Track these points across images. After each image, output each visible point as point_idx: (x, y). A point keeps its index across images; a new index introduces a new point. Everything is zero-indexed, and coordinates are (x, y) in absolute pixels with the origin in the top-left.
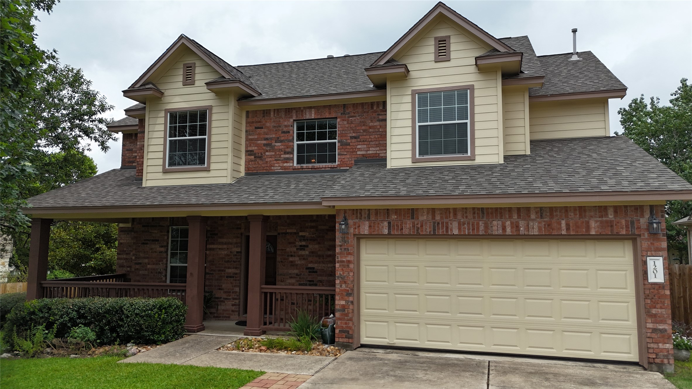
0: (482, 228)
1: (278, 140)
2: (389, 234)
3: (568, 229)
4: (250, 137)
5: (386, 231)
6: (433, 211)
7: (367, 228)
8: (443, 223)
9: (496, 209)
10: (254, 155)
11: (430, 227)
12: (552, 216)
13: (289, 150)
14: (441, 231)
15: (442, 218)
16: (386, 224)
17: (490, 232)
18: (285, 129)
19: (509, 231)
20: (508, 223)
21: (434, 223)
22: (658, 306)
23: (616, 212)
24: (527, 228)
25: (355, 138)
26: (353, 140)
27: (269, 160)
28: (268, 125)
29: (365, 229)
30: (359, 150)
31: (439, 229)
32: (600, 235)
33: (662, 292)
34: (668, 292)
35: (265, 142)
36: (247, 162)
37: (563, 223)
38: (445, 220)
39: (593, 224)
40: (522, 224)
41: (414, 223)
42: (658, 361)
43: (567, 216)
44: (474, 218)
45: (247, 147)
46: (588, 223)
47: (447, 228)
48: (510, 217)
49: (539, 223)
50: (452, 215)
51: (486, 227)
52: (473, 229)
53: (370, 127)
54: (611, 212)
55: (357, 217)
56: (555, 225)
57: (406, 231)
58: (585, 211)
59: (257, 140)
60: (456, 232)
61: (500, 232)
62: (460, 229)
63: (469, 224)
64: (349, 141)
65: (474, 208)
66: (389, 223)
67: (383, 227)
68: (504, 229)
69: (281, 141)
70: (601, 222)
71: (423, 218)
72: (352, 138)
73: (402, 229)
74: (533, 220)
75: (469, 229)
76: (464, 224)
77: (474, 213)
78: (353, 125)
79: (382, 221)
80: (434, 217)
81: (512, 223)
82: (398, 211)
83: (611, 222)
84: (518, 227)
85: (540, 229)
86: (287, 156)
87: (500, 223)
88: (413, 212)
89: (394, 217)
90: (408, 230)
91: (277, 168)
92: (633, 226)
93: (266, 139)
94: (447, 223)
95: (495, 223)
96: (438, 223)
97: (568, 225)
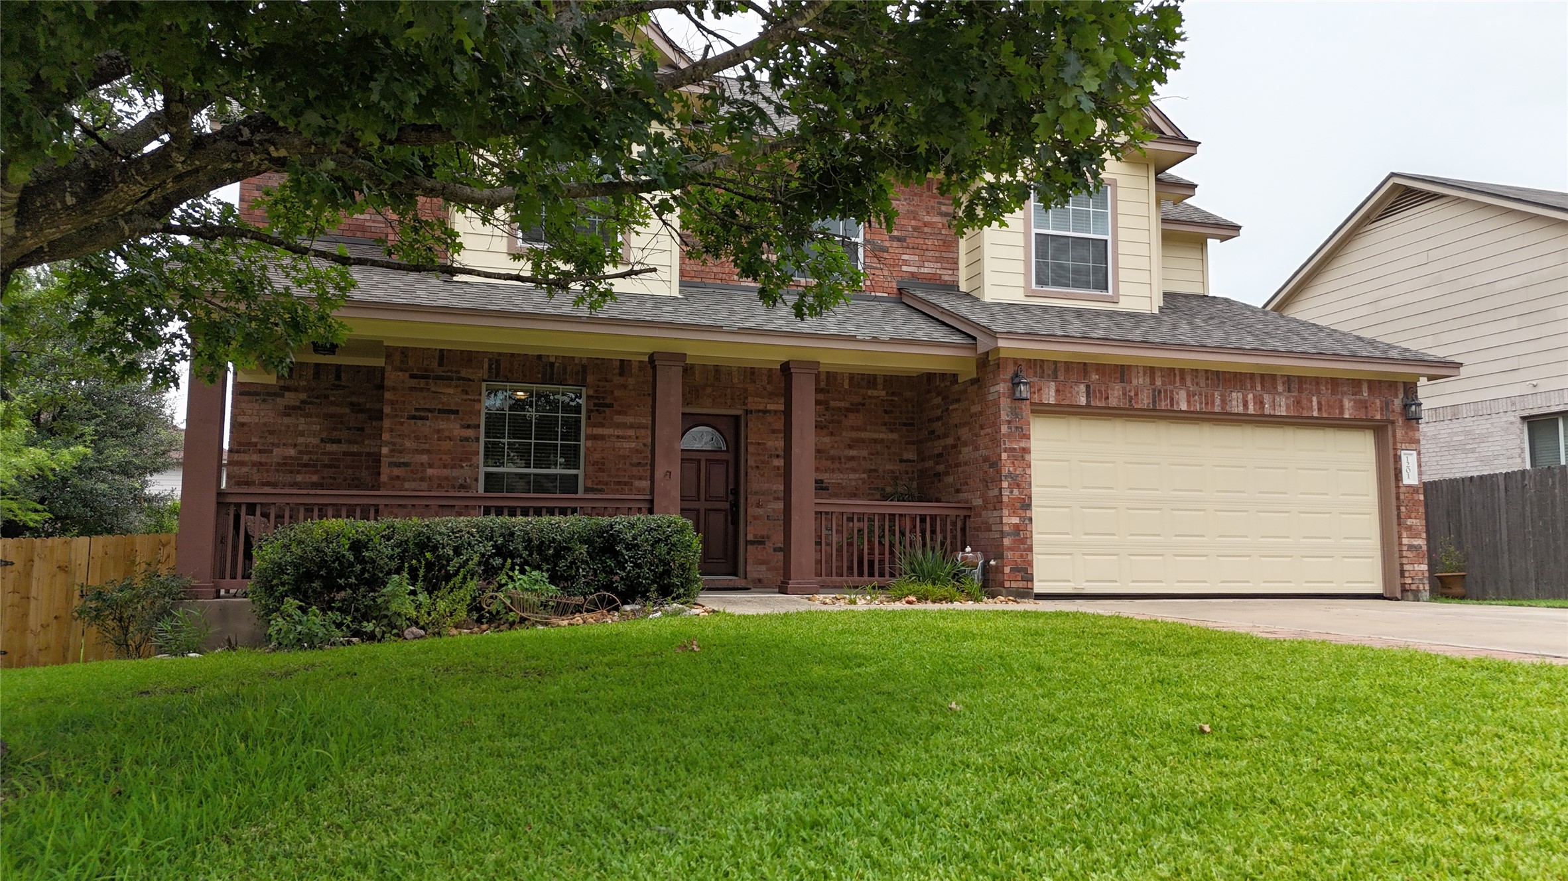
0: (1218, 402)
2: (1088, 406)
3: (1320, 409)
5: (1083, 401)
6: (1151, 371)
7: (1053, 393)
8: (1166, 391)
9: (1235, 374)
11: (1148, 397)
12: (1300, 390)
14: (1163, 403)
15: (1164, 383)
16: (1082, 388)
17: (1228, 409)
19: (1251, 410)
20: (1250, 396)
21: (1154, 390)
22: (1413, 515)
23: (1370, 388)
24: (1273, 406)
26: (895, 244)
29: (1050, 395)
30: (906, 263)
31: (1160, 400)
32: (1355, 419)
33: (1416, 497)
34: (1422, 497)
37: (1314, 399)
38: (1169, 387)
39: (1347, 404)
40: (1267, 398)
41: (1124, 389)
42: (1414, 587)
43: (1319, 392)
44: (1207, 385)
46: (1341, 401)
47: (1172, 399)
48: (1253, 388)
49: (1287, 398)
50: (1178, 379)
51: (1223, 401)
52: (1207, 404)
54: (1365, 388)
55: (1035, 373)
56: (1305, 402)
57: (1113, 402)
58: (1337, 385)
60: (1184, 407)
61: (1241, 410)
62: (1189, 402)
63: (1201, 394)
65: (1207, 371)
66: (1088, 387)
67: (1078, 393)
68: (1245, 405)
70: (1355, 401)
71: (1139, 381)
73: (1107, 398)
74: (1280, 394)
75: (1201, 403)
76: (1194, 395)
77: (1207, 379)
79: (1077, 383)
80: (1153, 383)
81: (1255, 397)
82: (1101, 368)
83: (1366, 401)
84: (1262, 403)
85: (1288, 407)
87: (1240, 395)
88: (1122, 372)
89: (1095, 377)
90: (1116, 400)
92: (1387, 409)
94: (1172, 392)
95: (1234, 395)
96: (1160, 392)
97: (1319, 403)
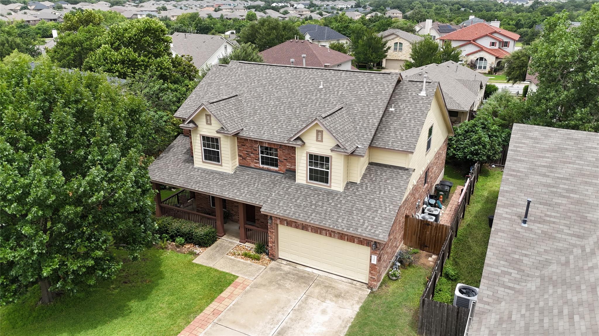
1: (252, 153)
3: (347, 240)
4: (240, 149)
10: (242, 157)
13: (257, 158)
18: (255, 149)
25: (286, 160)
26: (285, 161)
27: (249, 161)
28: (247, 145)
30: (287, 165)
35: (246, 152)
36: (239, 160)
45: (238, 153)
53: (292, 157)
59: (243, 151)
64: (283, 160)
69: (253, 154)
72: (284, 159)
78: (285, 154)
86: (256, 161)
91: (252, 165)
93: (247, 151)
